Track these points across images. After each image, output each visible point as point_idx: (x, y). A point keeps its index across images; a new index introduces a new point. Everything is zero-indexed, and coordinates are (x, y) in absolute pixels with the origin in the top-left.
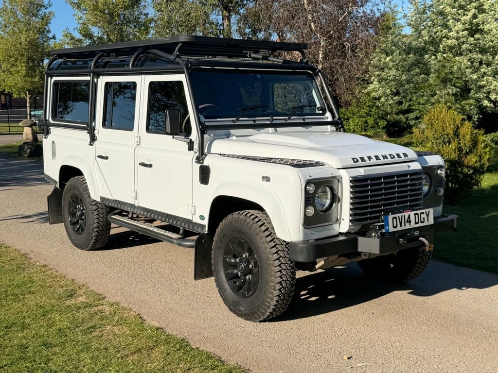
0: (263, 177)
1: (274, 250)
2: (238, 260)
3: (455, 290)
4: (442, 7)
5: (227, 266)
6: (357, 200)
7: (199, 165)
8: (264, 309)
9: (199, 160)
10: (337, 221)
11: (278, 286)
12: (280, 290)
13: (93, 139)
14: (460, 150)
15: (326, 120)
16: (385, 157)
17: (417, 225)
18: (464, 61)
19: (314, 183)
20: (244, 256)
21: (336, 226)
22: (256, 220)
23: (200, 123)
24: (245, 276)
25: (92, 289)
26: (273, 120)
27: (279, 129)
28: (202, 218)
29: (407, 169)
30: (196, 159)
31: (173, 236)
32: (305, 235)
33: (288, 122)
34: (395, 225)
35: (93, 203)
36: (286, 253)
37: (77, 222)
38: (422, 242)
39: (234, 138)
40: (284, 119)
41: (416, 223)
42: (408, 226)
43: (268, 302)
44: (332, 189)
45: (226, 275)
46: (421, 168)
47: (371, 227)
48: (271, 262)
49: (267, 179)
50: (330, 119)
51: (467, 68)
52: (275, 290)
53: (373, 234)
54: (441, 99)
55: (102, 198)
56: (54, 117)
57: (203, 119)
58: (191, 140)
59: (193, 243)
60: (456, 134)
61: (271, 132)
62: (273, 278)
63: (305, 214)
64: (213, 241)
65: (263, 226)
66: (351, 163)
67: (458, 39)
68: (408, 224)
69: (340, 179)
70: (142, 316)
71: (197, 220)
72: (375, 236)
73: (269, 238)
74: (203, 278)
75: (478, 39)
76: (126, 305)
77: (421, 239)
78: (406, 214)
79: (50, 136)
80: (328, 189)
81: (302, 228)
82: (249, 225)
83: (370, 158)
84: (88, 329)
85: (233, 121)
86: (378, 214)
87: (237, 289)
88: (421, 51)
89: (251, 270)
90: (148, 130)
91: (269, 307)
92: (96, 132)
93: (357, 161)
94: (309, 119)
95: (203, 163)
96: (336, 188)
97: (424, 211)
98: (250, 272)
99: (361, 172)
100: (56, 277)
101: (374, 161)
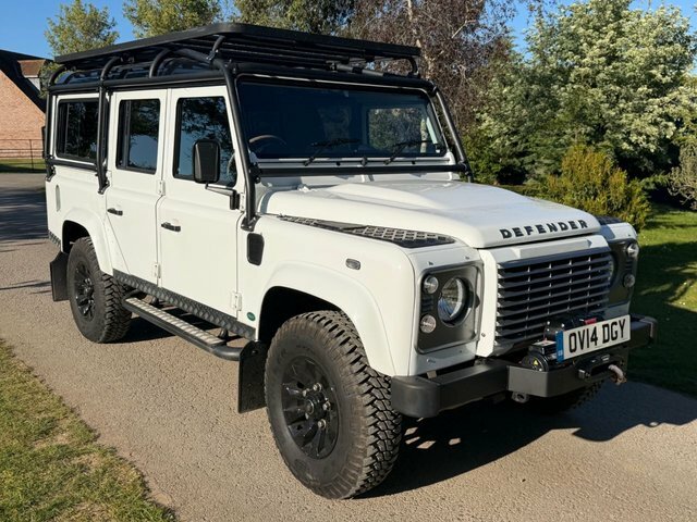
0: (348, 261)
1: (365, 387)
2: (305, 392)
3: (640, 427)
4: (573, 27)
5: (288, 400)
6: (510, 304)
7: (246, 233)
8: (346, 485)
9: (248, 224)
10: (474, 336)
11: (371, 451)
12: (373, 456)
13: (104, 184)
14: (610, 205)
15: (447, 164)
16: (553, 228)
17: (607, 345)
18: (598, 93)
19: (437, 276)
20: (315, 388)
21: (471, 346)
22: (336, 332)
23: (249, 165)
24: (317, 421)
25: (83, 418)
26: (367, 162)
27: (376, 177)
28: (251, 316)
29: (586, 247)
30: (243, 223)
31: (208, 341)
32: (419, 363)
33: (391, 165)
34: (573, 348)
35: (105, 278)
36: (384, 391)
37: (87, 301)
38: (613, 372)
39: (305, 189)
40: (384, 162)
41: (605, 341)
42: (593, 348)
43: (353, 475)
44: (466, 284)
45: (286, 414)
46: (607, 245)
47: (531, 348)
48: (360, 408)
49: (354, 264)
50: (452, 162)
51: (602, 102)
52: (365, 457)
53: (536, 363)
54: (572, 139)
55: (115, 271)
56: (60, 151)
57: (254, 158)
58: (235, 192)
59: (237, 354)
60: (605, 184)
61: (363, 180)
62: (362, 436)
63: (420, 330)
64: (266, 357)
65: (347, 344)
66: (500, 239)
67: (592, 66)
68: (592, 344)
69: (480, 267)
70: (146, 479)
71: (243, 319)
72: (539, 366)
73: (357, 366)
74: (252, 408)
75: (617, 68)
76: (126, 455)
77: (613, 367)
78: (591, 327)
79: (54, 178)
80: (459, 284)
81: (413, 353)
82: (324, 341)
83: (529, 229)
84: (50, 510)
85: (304, 162)
86: (541, 325)
87: (304, 440)
88: (546, 81)
89: (326, 412)
90: (176, 174)
91: (354, 483)
92: (108, 174)
93: (509, 235)
94: (421, 162)
95: (252, 230)
96: (472, 281)
97: (617, 320)
98: (325, 415)
99: (516, 254)
100: (37, 393)
101: (535, 234)
